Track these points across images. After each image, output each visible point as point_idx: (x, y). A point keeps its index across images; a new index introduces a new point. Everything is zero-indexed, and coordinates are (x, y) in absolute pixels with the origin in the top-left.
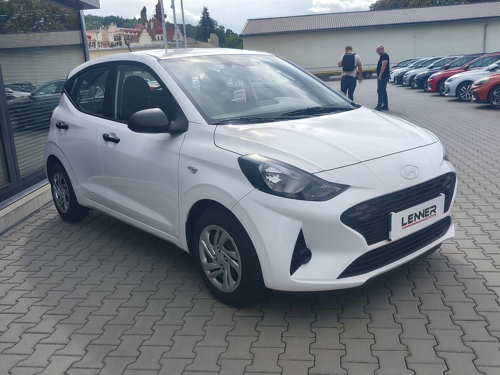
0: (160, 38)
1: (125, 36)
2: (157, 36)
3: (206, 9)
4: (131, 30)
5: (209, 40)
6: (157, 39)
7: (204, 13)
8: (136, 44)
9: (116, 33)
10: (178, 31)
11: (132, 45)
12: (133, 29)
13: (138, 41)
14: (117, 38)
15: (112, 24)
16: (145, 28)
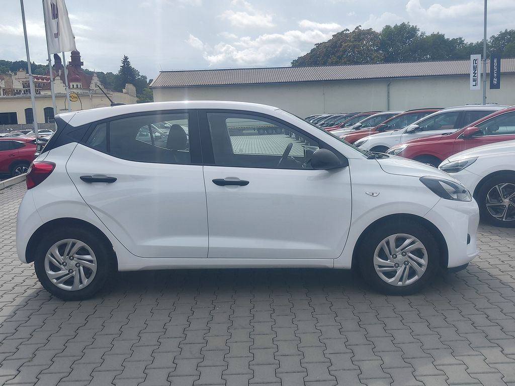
0: (75, 87)
1: (35, 83)
2: (71, 84)
3: (126, 58)
4: (43, 76)
5: (124, 91)
6: (72, 87)
7: (124, 62)
8: (48, 93)
9: (25, 80)
10: (95, 80)
11: (43, 93)
12: (45, 76)
13: (50, 89)
14: (26, 85)
15: (21, 70)
16: (58, 76)
